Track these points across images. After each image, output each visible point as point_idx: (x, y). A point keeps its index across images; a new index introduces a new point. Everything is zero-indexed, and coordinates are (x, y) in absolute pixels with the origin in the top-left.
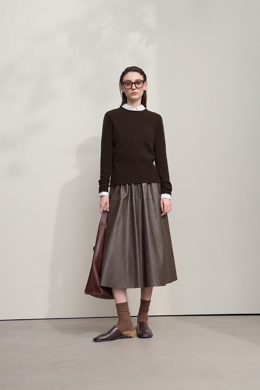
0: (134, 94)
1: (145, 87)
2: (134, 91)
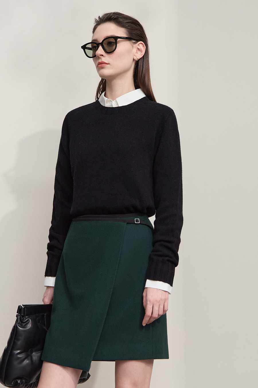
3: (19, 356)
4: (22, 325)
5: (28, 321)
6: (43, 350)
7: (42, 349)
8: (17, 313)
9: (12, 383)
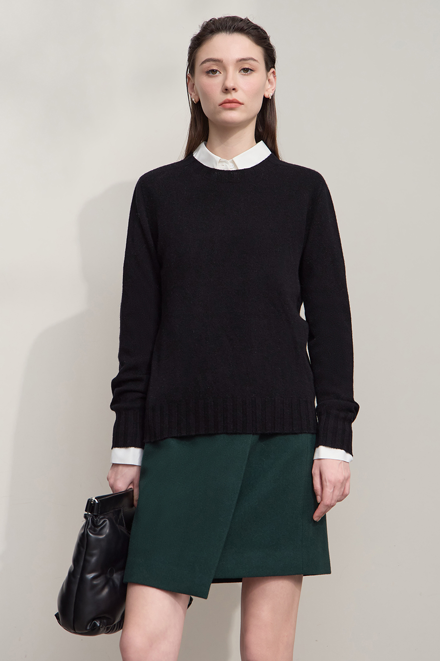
0: (228, 105)
1: (268, 86)
2: (229, 97)
3: (95, 582)
4: (95, 531)
5: (104, 524)
6: (125, 569)
7: (123, 568)
8: (86, 511)
9: (88, 628)
